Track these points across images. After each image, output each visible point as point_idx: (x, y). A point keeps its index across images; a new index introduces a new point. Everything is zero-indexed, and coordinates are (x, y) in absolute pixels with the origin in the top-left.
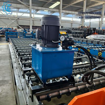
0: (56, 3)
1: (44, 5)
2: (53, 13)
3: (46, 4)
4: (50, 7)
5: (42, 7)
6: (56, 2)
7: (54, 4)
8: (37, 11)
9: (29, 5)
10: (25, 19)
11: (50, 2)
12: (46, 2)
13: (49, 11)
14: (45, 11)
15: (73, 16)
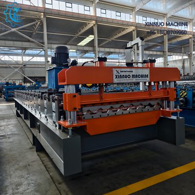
0: (87, 38)
1: (68, 42)
2: (85, 53)
3: (72, 39)
4: (80, 44)
6: (88, 36)
7: (85, 40)
9: (43, 43)
10: (37, 66)
11: (78, 37)
12: (72, 37)
13: (77, 50)
15: (119, 56)
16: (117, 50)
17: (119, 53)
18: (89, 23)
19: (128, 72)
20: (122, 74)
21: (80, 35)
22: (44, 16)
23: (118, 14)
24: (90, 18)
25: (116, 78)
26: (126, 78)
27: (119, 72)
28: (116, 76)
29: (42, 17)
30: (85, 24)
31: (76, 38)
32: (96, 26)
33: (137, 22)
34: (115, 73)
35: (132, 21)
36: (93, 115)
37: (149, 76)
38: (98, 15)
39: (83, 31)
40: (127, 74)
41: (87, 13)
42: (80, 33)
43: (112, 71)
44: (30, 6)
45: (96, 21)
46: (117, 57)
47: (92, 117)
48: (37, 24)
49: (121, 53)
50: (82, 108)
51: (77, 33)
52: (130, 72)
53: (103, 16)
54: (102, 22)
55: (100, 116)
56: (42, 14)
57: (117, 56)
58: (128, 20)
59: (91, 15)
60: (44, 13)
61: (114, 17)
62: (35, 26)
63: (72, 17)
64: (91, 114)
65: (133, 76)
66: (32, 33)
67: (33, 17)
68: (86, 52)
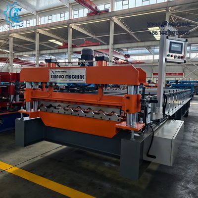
25: (52, 77)
27: (54, 72)
28: (52, 76)
37: (85, 77)
65: (67, 76)
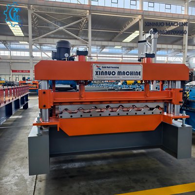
0: (133, 34)
1: (113, 38)
2: (131, 50)
3: (118, 36)
4: (125, 41)
5: (111, 41)
6: (133, 32)
7: (131, 36)
8: (103, 49)
9: (87, 40)
11: (123, 33)
12: (117, 33)
13: (123, 47)
14: (116, 47)
15: (168, 53)
16: (164, 46)
17: (168, 49)
18: (134, 18)
19: (113, 68)
20: (104, 70)
21: (125, 31)
22: (90, 13)
23: (168, 6)
24: (136, 13)
26: (109, 75)
29: (88, 14)
30: (131, 20)
31: (121, 35)
32: (142, 20)
33: (190, 14)
34: (95, 69)
35: (184, 14)
36: (72, 115)
38: (145, 8)
39: (128, 27)
40: (111, 70)
41: (133, 8)
42: (125, 29)
43: (92, 67)
44: (78, 4)
45: (142, 15)
46: (166, 54)
47: (71, 116)
48: (83, 21)
49: (171, 49)
50: (54, 106)
51: (122, 29)
52: (115, 68)
53: (151, 9)
54: (148, 16)
55: (81, 116)
56: (88, 11)
57: (166, 52)
58: (179, 12)
59: (137, 9)
60: (89, 10)
61: (163, 10)
62: (82, 24)
63: (117, 13)
64: (70, 113)
66: (78, 31)
67: (79, 15)
68: (131, 48)
